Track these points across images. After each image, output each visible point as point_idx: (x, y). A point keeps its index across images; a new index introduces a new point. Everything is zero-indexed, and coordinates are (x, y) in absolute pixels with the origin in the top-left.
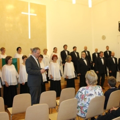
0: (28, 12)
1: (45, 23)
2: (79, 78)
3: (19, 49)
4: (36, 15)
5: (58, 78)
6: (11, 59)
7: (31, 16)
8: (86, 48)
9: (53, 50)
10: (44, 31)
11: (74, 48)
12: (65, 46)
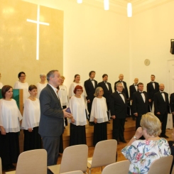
0: (36, 20)
3: (22, 75)
4: (48, 24)
5: (82, 121)
7: (40, 25)
8: (121, 77)
11: (104, 76)
12: (92, 73)
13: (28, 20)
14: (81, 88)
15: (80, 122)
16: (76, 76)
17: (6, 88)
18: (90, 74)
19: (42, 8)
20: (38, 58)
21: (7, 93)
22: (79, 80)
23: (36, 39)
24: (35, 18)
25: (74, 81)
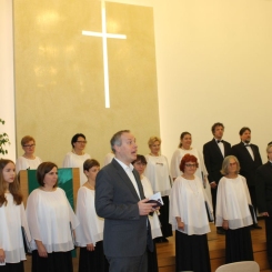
0: (100, 31)
1: (153, 60)
2: (262, 224)
4: (124, 37)
5: (200, 226)
6: (54, 170)
7: (109, 40)
9: (178, 141)
10: (151, 84)
11: (242, 132)
12: (217, 128)
13: (85, 33)
14: (194, 159)
15: (194, 228)
16: (183, 136)
17: (47, 167)
18: (213, 129)
20: (108, 105)
21: (48, 176)
22: (190, 143)
24: (99, 29)
25: (181, 146)
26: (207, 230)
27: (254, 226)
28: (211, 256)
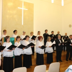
4: (27, 9)
7: (24, 10)
11: (52, 32)
13: (19, 8)
17: (8, 37)
18: (45, 31)
19: (24, 2)
20: (23, 24)
23: (22, 16)
24: (22, 7)
25: (38, 34)
26: (44, 53)
27: (54, 52)
28: (44, 59)
